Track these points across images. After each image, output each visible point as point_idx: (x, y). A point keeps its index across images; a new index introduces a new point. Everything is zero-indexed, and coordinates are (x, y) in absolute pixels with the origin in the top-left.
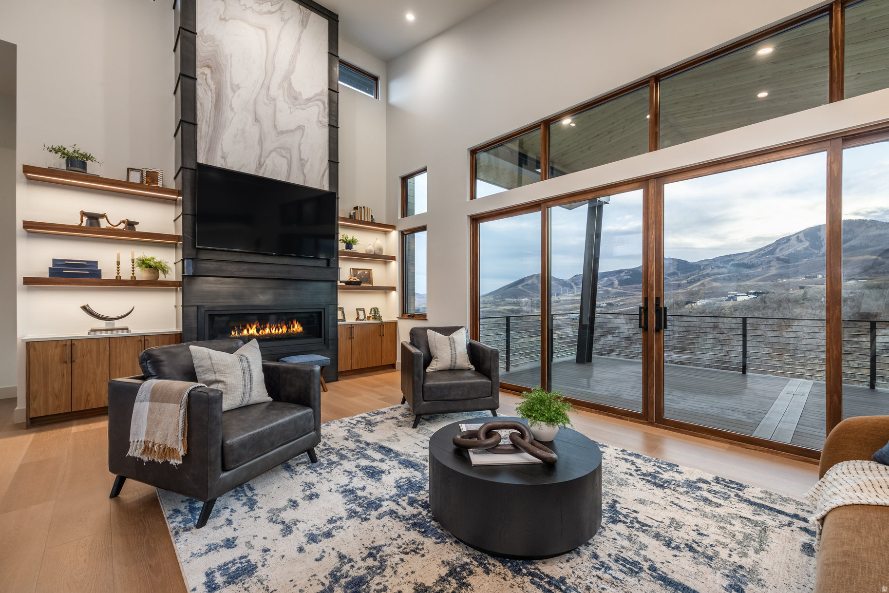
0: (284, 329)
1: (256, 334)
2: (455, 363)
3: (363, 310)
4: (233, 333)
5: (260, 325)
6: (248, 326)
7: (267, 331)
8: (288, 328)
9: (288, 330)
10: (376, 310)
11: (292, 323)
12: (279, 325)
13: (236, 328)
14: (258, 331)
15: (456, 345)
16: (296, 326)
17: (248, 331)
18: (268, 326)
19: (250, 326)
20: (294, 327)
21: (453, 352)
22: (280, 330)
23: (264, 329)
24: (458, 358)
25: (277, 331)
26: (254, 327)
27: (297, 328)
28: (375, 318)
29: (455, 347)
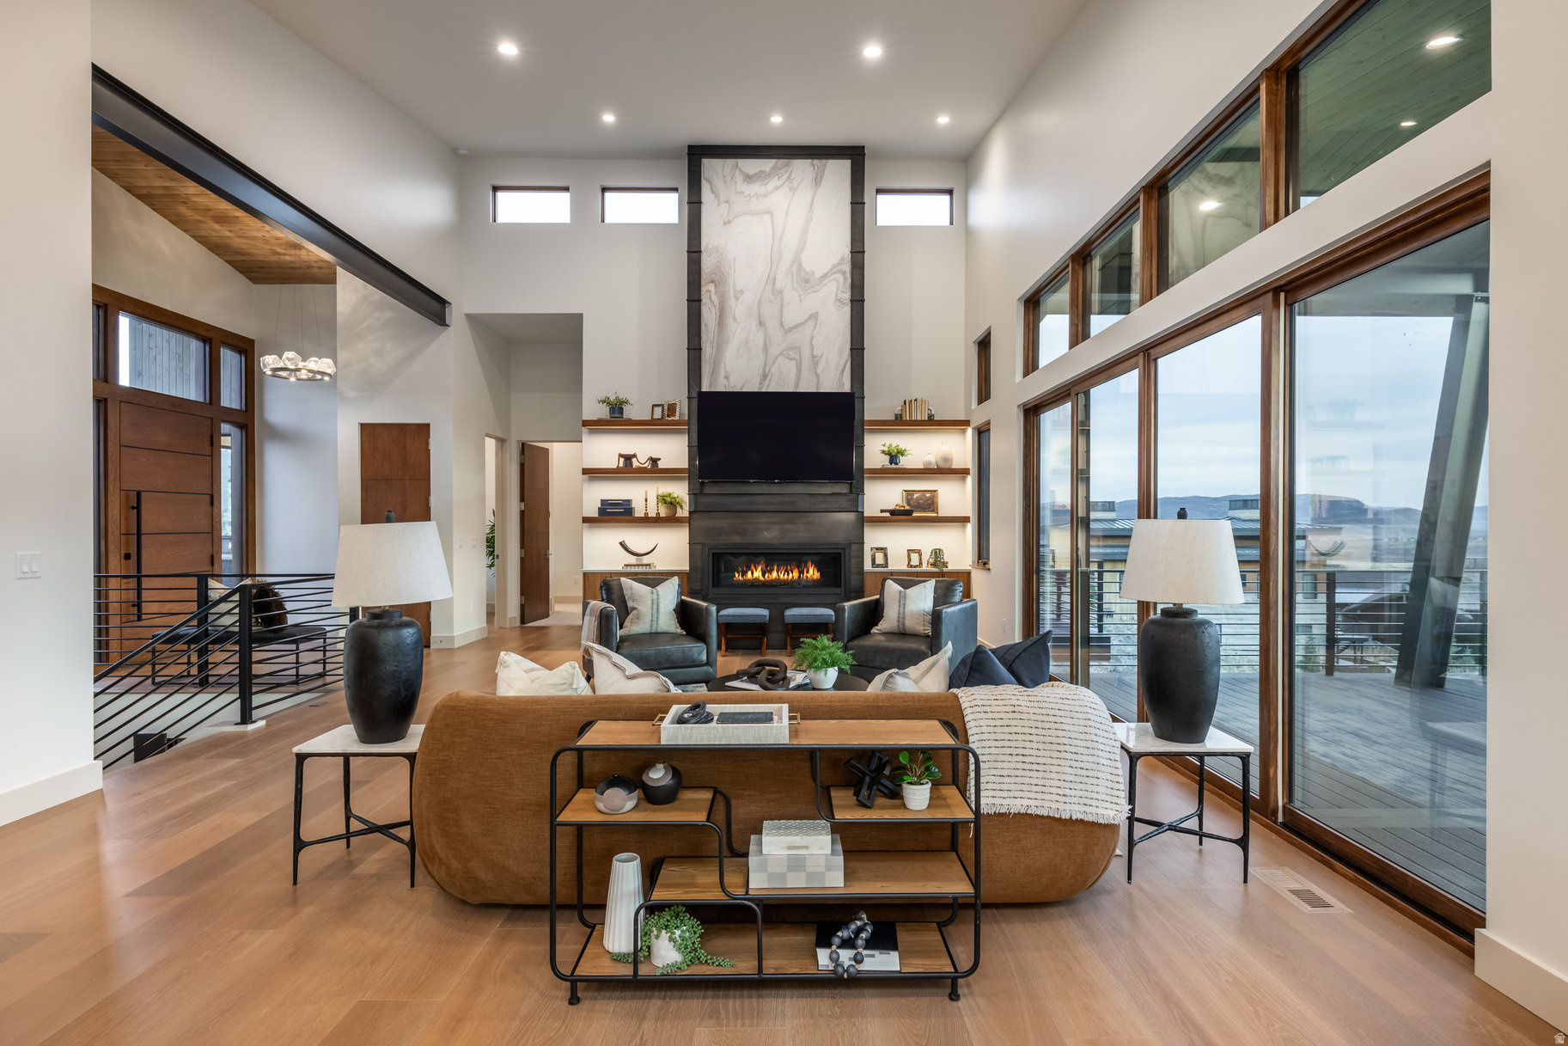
0: (796, 574)
1: (762, 578)
2: (904, 624)
3: (919, 552)
4: (737, 575)
5: (766, 567)
6: (753, 567)
7: (774, 574)
8: (801, 572)
9: (799, 576)
10: (937, 553)
11: (806, 566)
12: (789, 568)
13: (740, 569)
14: (763, 575)
15: (907, 602)
16: (811, 571)
17: (752, 574)
18: (775, 567)
19: (755, 567)
20: (808, 572)
21: (902, 610)
22: (791, 575)
23: (770, 572)
24: (907, 618)
25: (786, 576)
26: (760, 569)
27: (812, 573)
28: (934, 565)
29: (904, 604)
